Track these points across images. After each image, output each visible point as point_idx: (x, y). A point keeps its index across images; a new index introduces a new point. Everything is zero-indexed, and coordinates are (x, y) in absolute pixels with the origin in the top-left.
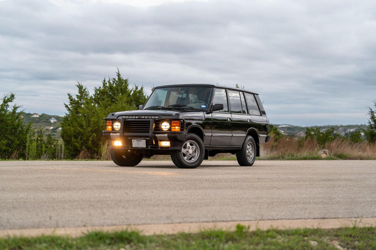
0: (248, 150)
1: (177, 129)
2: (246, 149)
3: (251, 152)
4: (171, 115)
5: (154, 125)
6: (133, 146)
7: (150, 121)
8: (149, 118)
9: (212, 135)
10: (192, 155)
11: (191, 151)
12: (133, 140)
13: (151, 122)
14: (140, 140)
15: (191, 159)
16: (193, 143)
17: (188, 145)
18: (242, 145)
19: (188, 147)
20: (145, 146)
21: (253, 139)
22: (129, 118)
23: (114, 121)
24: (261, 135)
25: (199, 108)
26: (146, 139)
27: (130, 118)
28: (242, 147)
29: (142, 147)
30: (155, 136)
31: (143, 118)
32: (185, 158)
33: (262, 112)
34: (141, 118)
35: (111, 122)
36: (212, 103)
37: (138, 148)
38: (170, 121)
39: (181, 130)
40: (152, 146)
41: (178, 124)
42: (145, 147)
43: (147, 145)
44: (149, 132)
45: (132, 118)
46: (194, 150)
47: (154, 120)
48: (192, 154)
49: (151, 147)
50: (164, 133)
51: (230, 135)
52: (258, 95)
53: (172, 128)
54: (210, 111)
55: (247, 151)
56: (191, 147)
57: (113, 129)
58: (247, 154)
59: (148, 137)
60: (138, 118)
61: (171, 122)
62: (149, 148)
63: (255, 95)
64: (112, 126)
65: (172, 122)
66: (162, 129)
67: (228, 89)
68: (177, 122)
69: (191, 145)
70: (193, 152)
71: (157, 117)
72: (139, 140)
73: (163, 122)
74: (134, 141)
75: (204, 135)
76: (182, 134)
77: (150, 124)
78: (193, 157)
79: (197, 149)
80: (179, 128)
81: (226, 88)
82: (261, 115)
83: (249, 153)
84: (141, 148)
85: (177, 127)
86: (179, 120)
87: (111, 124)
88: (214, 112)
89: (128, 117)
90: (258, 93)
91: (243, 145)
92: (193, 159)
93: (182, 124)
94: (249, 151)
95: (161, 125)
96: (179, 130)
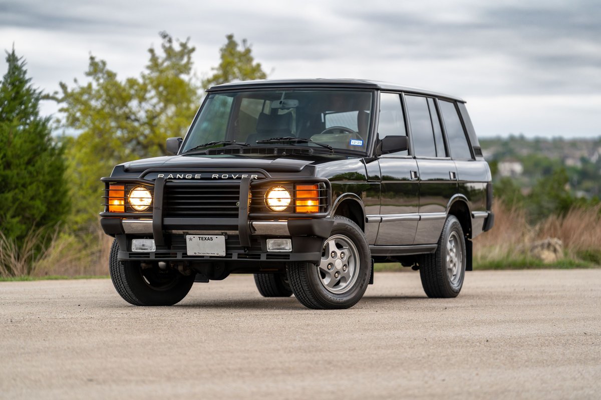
0: (449, 254)
1: (311, 205)
2: (446, 253)
3: (455, 260)
4: (294, 170)
5: (250, 196)
6: (190, 253)
7: (238, 187)
8: (232, 178)
9: (381, 218)
10: (342, 274)
11: (338, 264)
12: (188, 237)
13: (241, 190)
14: (210, 236)
15: (338, 284)
16: (342, 243)
17: (332, 247)
18: (436, 241)
19: (333, 252)
20: (222, 253)
21: (460, 225)
22: (175, 179)
23: (129, 185)
24: (476, 214)
25: (344, 147)
26: (226, 234)
27: (179, 179)
28: (438, 247)
29: (216, 255)
30: (252, 224)
31: (215, 179)
32: (326, 281)
33: (475, 149)
34: (210, 179)
35: (122, 188)
36: (378, 134)
37: (203, 257)
38: (292, 187)
39: (321, 209)
40: (242, 252)
41: (314, 194)
42: (224, 254)
43: (227, 249)
44: (236, 216)
45: (184, 179)
46: (345, 258)
47: (251, 185)
48: (341, 271)
49: (239, 256)
50: (277, 218)
51: (416, 216)
52: (463, 102)
53: (298, 203)
54: (373, 154)
55: (448, 259)
56: (339, 252)
57: (128, 208)
58: (448, 267)
59: (235, 228)
60: (202, 179)
61: (294, 188)
62: (235, 257)
63: (459, 104)
64: (126, 199)
65: (298, 187)
66: (269, 207)
67: (405, 92)
68: (312, 187)
69: (339, 246)
70: (345, 265)
71: (256, 176)
72: (207, 236)
73: (271, 190)
74: (191, 239)
75: (367, 219)
76: (324, 219)
77: (238, 193)
78: (344, 279)
79: (352, 258)
80: (316, 203)
81: (401, 91)
82: (473, 159)
83: (451, 261)
84: (211, 257)
85: (310, 203)
86: (315, 182)
87: (122, 194)
88: (382, 156)
89: (171, 176)
90: (464, 99)
91: (439, 243)
92: (343, 285)
93: (321, 193)
94: (451, 257)
95: (267, 196)
96: (316, 209)
